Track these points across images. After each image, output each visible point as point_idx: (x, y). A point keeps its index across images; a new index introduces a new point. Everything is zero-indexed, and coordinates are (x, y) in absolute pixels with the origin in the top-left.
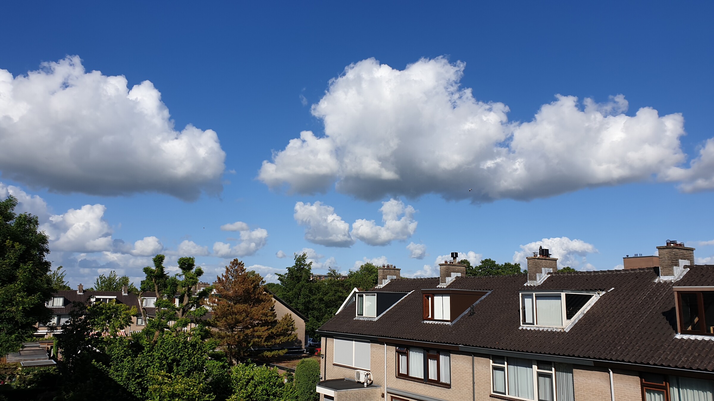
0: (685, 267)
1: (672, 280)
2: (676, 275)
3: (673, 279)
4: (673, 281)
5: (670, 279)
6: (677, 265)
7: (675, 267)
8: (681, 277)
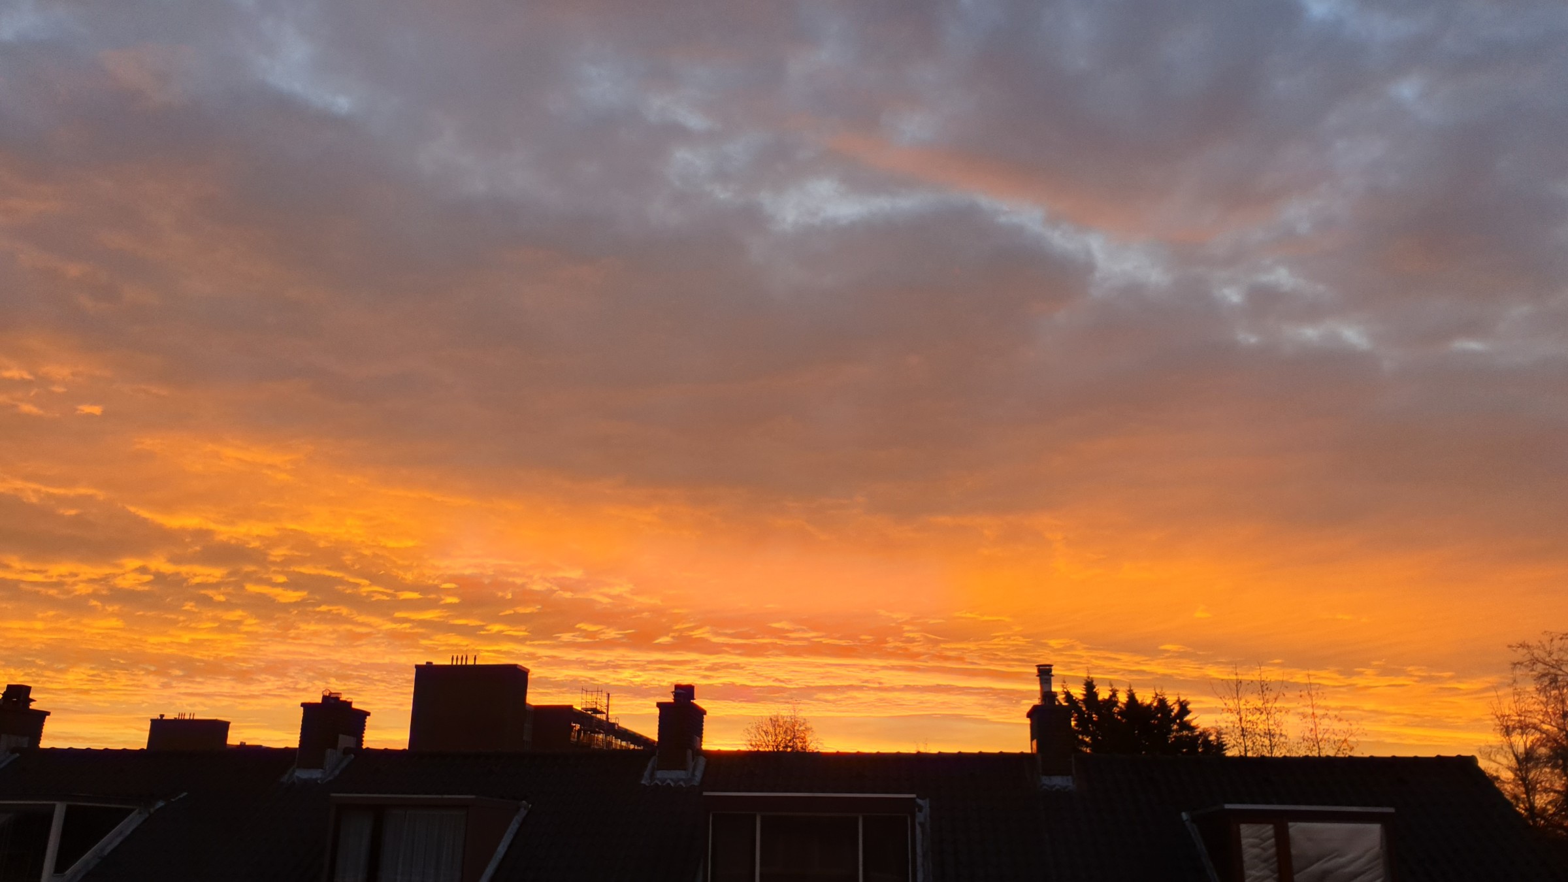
0: (347, 751)
1: (317, 779)
2: (327, 767)
3: (319, 776)
4: (319, 781)
5: (314, 777)
6: (334, 745)
7: (329, 750)
8: (337, 772)
